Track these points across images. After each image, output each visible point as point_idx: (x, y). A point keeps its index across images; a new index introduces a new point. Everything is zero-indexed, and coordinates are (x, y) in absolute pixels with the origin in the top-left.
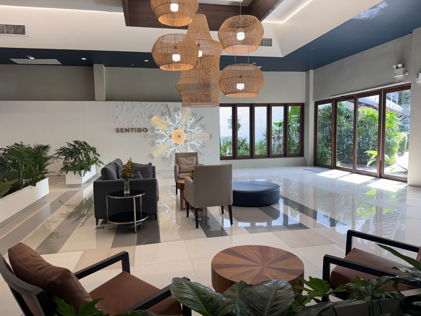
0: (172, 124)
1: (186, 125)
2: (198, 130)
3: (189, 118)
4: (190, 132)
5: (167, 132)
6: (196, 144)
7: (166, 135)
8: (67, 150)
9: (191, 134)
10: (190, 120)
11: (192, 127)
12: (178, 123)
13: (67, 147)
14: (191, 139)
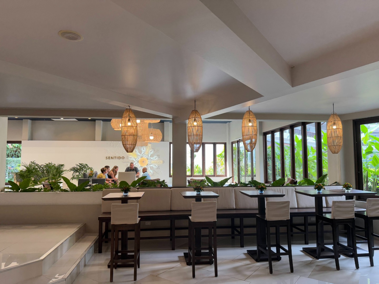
0: (139, 154)
1: (148, 155)
2: (155, 158)
3: (150, 150)
4: (150, 159)
5: (136, 159)
6: (154, 167)
7: (135, 161)
8: (76, 168)
9: (151, 160)
10: (151, 152)
11: (152, 156)
12: (143, 154)
13: (76, 167)
14: (151, 163)
